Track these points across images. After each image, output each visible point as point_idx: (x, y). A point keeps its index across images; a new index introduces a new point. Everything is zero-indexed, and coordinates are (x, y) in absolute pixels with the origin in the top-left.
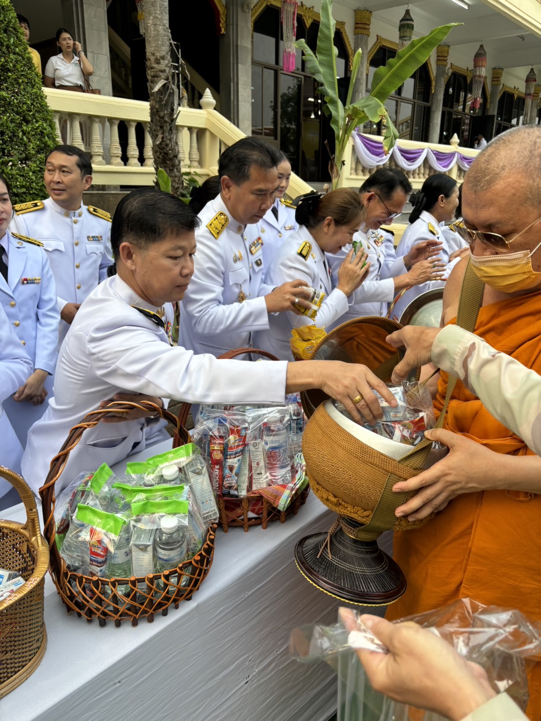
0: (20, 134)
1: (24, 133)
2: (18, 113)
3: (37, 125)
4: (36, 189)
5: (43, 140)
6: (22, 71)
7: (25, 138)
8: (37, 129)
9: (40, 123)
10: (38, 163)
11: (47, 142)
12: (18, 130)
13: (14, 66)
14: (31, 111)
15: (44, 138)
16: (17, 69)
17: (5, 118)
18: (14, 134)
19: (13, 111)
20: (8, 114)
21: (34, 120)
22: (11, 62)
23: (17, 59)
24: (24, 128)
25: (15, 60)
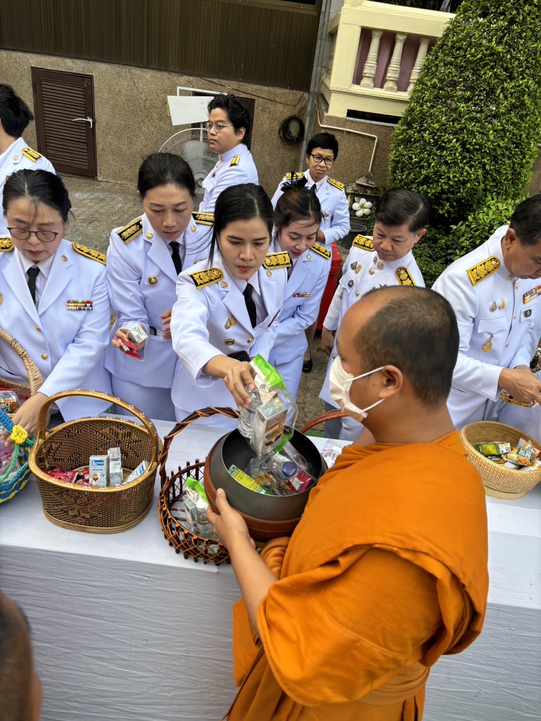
0: (498, 91)
1: (503, 90)
2: (506, 69)
3: (521, 82)
4: (489, 148)
5: (522, 98)
6: (531, 24)
7: (501, 95)
8: (519, 86)
9: (525, 80)
10: (504, 121)
11: (524, 100)
12: (498, 86)
13: (524, 18)
14: (521, 67)
15: (524, 97)
16: (526, 22)
17: (491, 73)
18: (492, 91)
19: (502, 67)
20: (495, 70)
21: (521, 77)
22: (523, 15)
23: (530, 10)
24: (506, 85)
25: (527, 12)
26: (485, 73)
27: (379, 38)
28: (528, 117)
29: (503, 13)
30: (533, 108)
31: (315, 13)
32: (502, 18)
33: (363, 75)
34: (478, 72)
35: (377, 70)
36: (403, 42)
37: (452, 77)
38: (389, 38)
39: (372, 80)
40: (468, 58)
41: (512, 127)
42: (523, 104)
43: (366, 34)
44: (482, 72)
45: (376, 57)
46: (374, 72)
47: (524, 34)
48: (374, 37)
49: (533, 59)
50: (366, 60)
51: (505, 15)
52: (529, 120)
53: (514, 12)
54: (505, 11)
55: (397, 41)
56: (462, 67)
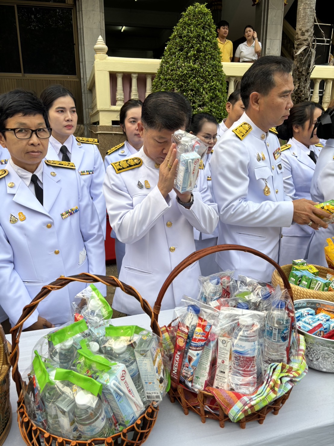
0: (202, 90)
1: (204, 89)
2: (202, 77)
3: (212, 84)
5: (215, 93)
6: (209, 51)
7: (204, 92)
8: (212, 86)
9: (215, 82)
10: (209, 107)
11: (217, 94)
12: (200, 87)
13: (205, 49)
14: (210, 75)
15: (216, 92)
16: (206, 50)
17: (194, 81)
18: (198, 90)
19: (200, 76)
20: (196, 79)
21: (211, 81)
22: (203, 46)
23: (207, 44)
24: (205, 86)
25: (206, 45)
26: (191, 81)
27: (121, 77)
28: (222, 104)
29: (192, 47)
30: (223, 98)
31: (78, 80)
32: (192, 49)
33: (117, 99)
34: (187, 81)
35: (124, 96)
36: (136, 78)
37: (172, 86)
38: (127, 77)
39: (122, 101)
40: (179, 74)
41: (214, 110)
42: (216, 96)
43: (113, 76)
44: (189, 81)
45: (122, 88)
46: (123, 97)
47: (207, 57)
48: (118, 77)
49: (215, 71)
50: (116, 91)
51: (194, 48)
52: (223, 105)
53: (198, 45)
54: (193, 45)
55: (133, 78)
56: (176, 80)
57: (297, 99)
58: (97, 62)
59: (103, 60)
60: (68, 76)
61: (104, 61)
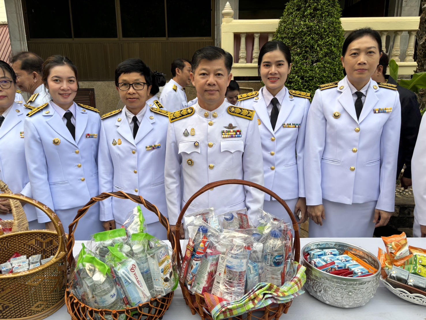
0: (316, 46)
2: (318, 34)
3: (328, 40)
4: (318, 78)
5: (330, 49)
6: (326, 9)
7: (318, 49)
8: (327, 42)
9: (330, 39)
10: (323, 62)
11: (332, 50)
12: (315, 44)
14: (326, 32)
15: (331, 48)
16: (323, 8)
17: (309, 38)
18: (312, 47)
19: (315, 33)
20: (311, 36)
21: (327, 37)
22: (320, 5)
23: (324, 2)
24: (319, 42)
25: (323, 3)
26: (306, 38)
27: (245, 37)
28: (337, 59)
29: (309, 6)
30: (339, 53)
31: (212, 41)
32: (309, 9)
33: (239, 57)
34: (302, 39)
35: (247, 54)
36: (259, 37)
37: (288, 44)
38: (250, 37)
39: (245, 59)
40: (295, 33)
41: (329, 65)
42: (332, 52)
43: (237, 37)
44: (304, 38)
45: (245, 47)
46: (245, 55)
47: (324, 15)
48: (241, 37)
49: (332, 27)
50: (240, 49)
51: (310, 7)
52: (338, 60)
53: (315, 4)
54: (310, 5)
55: (255, 37)
56: (292, 37)
57: (424, 52)
58: (223, 25)
59: (228, 23)
60: (204, 38)
61: (230, 24)
